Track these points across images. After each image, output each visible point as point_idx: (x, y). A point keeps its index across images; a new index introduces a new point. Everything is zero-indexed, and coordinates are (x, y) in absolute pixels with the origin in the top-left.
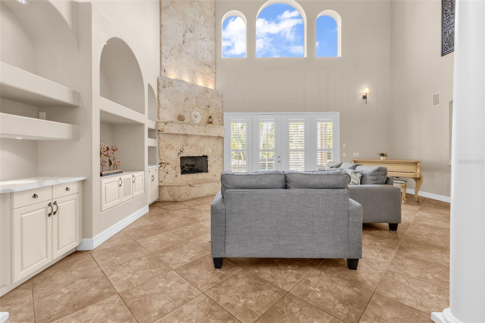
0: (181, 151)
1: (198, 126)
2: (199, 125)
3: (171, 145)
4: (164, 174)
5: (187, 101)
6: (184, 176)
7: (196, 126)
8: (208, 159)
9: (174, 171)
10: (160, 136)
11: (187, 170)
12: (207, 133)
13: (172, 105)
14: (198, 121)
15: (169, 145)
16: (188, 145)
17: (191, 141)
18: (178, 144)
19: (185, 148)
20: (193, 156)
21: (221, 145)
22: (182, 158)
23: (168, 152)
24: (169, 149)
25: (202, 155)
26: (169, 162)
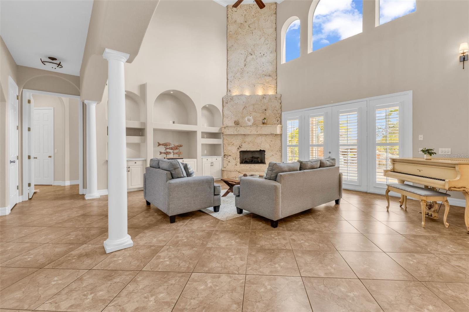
0: (240, 147)
1: (250, 128)
2: (251, 126)
3: (232, 142)
4: (227, 162)
5: (244, 110)
6: (242, 165)
7: (248, 128)
8: (265, 153)
9: (234, 161)
10: (224, 137)
11: (248, 161)
12: (258, 132)
13: (233, 115)
14: (250, 124)
15: (230, 142)
16: (246, 142)
17: (248, 139)
18: (237, 142)
19: (243, 144)
20: (250, 150)
21: (280, 141)
22: (241, 152)
23: (229, 148)
24: (230, 145)
25: (259, 150)
26: (230, 154)
